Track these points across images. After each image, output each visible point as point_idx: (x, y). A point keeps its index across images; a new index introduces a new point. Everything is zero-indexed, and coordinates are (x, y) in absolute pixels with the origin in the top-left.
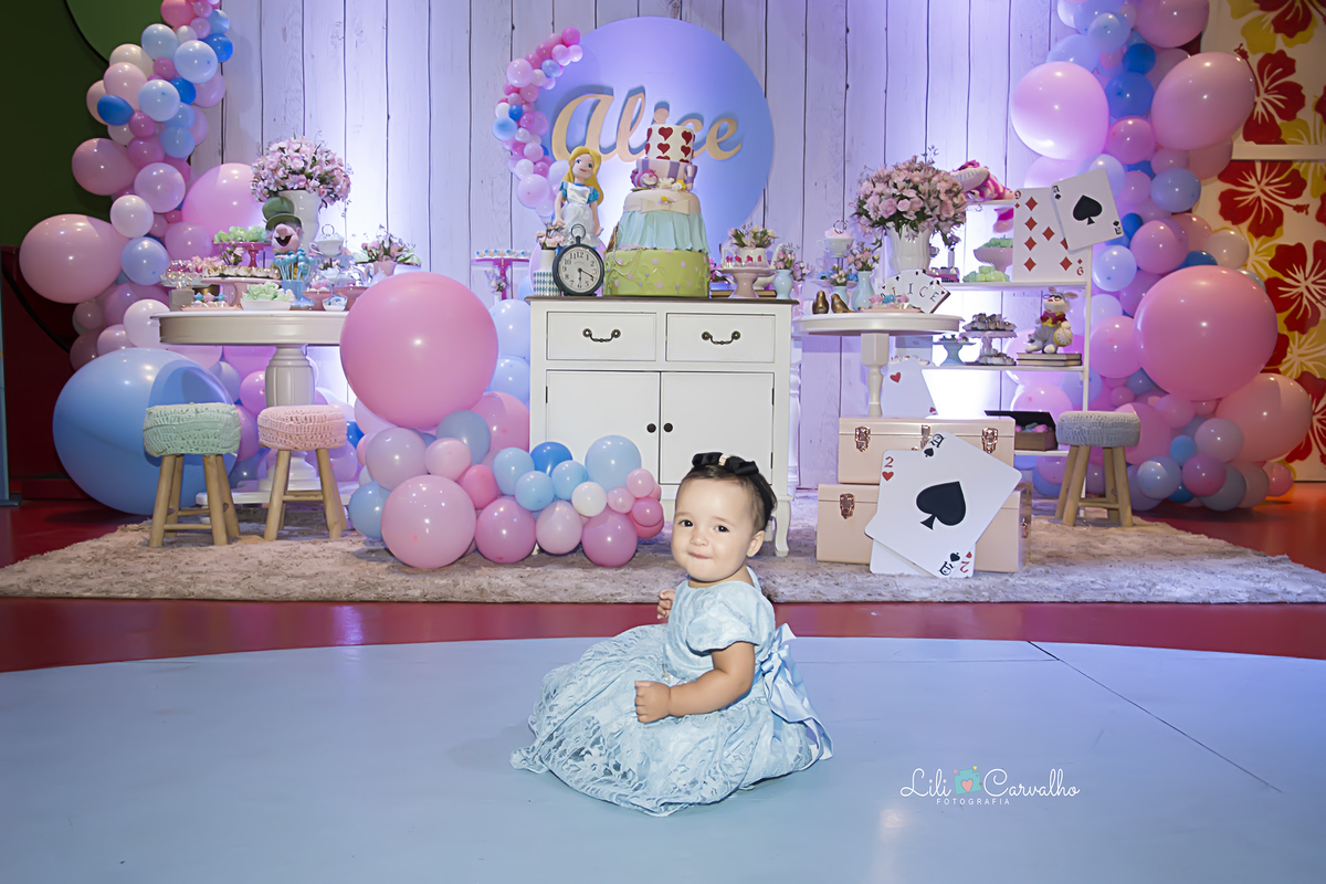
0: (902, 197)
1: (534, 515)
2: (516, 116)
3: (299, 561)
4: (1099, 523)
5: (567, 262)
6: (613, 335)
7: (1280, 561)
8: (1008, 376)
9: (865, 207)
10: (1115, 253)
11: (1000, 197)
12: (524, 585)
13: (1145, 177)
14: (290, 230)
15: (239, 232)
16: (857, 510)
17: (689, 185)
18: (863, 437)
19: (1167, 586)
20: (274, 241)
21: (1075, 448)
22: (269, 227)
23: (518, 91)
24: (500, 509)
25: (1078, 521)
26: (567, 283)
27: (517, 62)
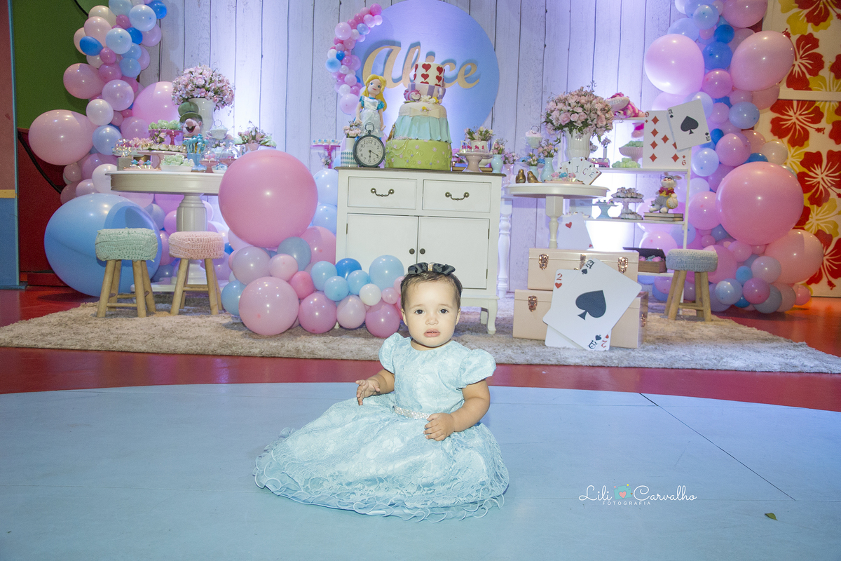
0: (573, 112)
1: (336, 303)
2: (340, 57)
3: (187, 329)
4: (691, 319)
5: (363, 146)
6: (390, 193)
7: (801, 345)
8: (638, 227)
9: (550, 118)
10: (706, 153)
11: (636, 115)
12: (325, 348)
13: (726, 107)
14: (194, 122)
15: (164, 123)
16: (539, 306)
17: (440, 100)
18: (544, 262)
19: (730, 360)
20: (185, 129)
21: (677, 271)
22: (182, 121)
23: (342, 42)
24: (314, 299)
25: (678, 317)
26: (362, 159)
27: (342, 24)
